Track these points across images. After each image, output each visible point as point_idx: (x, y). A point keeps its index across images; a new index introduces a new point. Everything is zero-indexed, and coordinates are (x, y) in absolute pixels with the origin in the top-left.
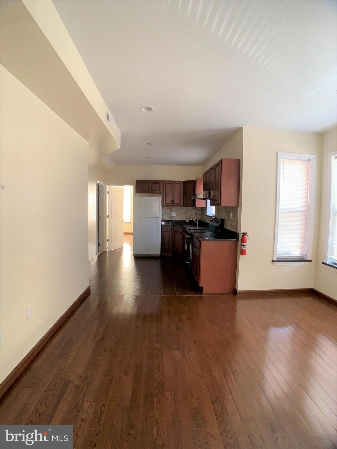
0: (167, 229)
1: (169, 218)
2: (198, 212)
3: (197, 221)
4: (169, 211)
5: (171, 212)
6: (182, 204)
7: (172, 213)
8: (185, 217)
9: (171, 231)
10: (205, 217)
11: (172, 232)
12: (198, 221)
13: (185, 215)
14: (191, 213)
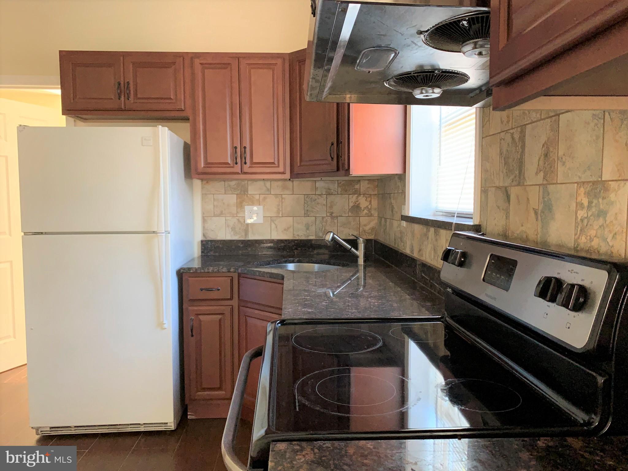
0: (208, 290)
1: (233, 229)
2: (363, 202)
3: (356, 246)
4: (232, 199)
5: (240, 205)
6: (284, 164)
7: (246, 207)
8: (308, 227)
9: (231, 299)
10: (395, 223)
11: (235, 302)
12: (361, 246)
13: (306, 215)
14: (331, 207)
